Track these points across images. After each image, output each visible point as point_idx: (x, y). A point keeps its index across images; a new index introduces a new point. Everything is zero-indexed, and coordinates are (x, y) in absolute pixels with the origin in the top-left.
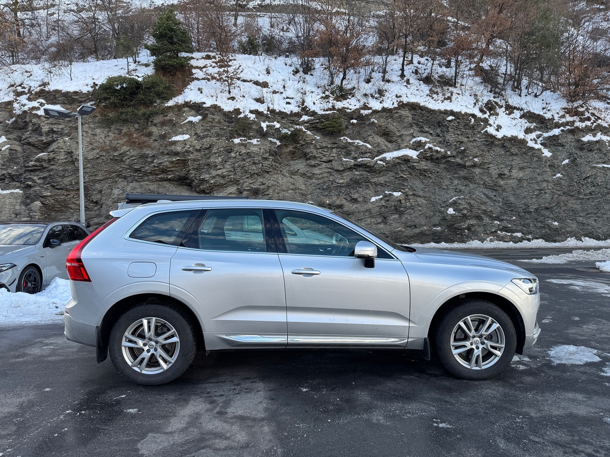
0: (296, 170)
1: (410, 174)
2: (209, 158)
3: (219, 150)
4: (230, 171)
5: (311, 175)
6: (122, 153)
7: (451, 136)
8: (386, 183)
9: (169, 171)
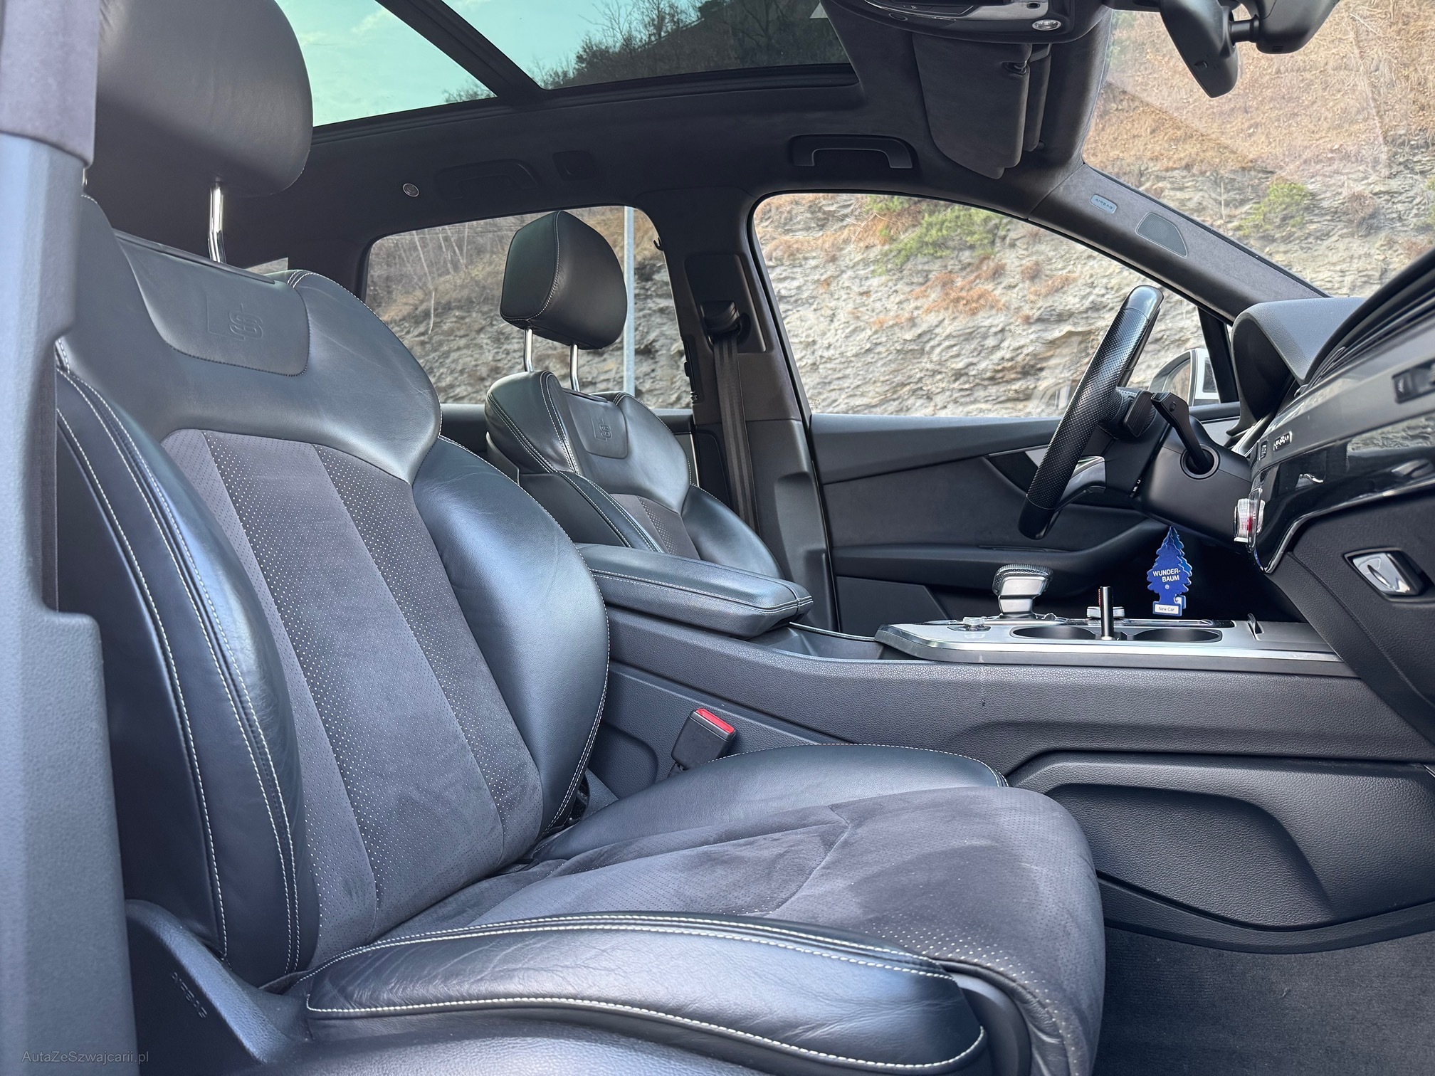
6: (924, 333)
9: (1042, 369)
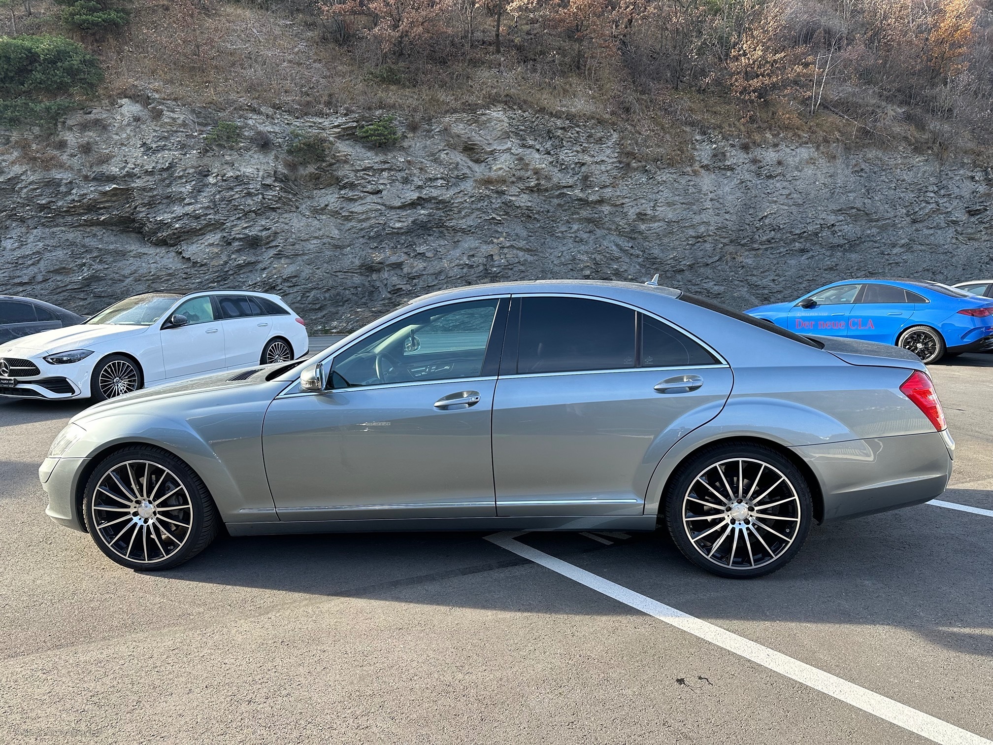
0: (323, 205)
1: (507, 214)
2: (169, 185)
3: (187, 172)
4: (208, 207)
5: (347, 214)
6: (12, 178)
7: (566, 153)
8: (469, 229)
9: (101, 208)
